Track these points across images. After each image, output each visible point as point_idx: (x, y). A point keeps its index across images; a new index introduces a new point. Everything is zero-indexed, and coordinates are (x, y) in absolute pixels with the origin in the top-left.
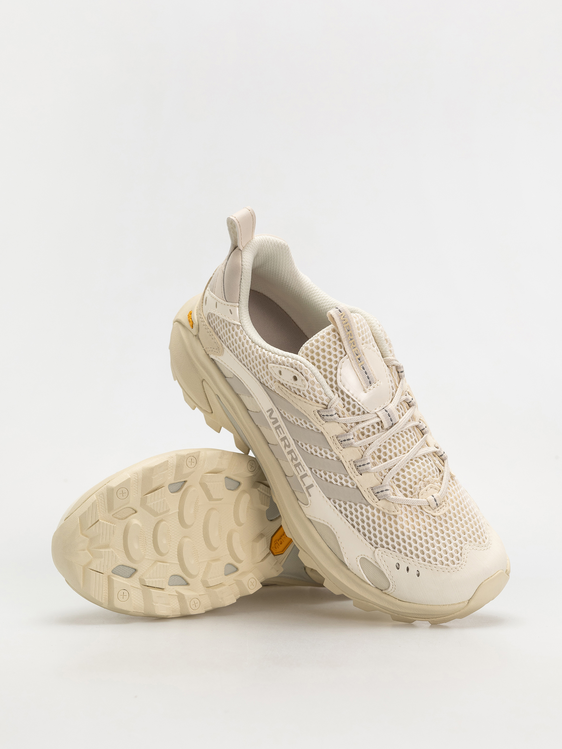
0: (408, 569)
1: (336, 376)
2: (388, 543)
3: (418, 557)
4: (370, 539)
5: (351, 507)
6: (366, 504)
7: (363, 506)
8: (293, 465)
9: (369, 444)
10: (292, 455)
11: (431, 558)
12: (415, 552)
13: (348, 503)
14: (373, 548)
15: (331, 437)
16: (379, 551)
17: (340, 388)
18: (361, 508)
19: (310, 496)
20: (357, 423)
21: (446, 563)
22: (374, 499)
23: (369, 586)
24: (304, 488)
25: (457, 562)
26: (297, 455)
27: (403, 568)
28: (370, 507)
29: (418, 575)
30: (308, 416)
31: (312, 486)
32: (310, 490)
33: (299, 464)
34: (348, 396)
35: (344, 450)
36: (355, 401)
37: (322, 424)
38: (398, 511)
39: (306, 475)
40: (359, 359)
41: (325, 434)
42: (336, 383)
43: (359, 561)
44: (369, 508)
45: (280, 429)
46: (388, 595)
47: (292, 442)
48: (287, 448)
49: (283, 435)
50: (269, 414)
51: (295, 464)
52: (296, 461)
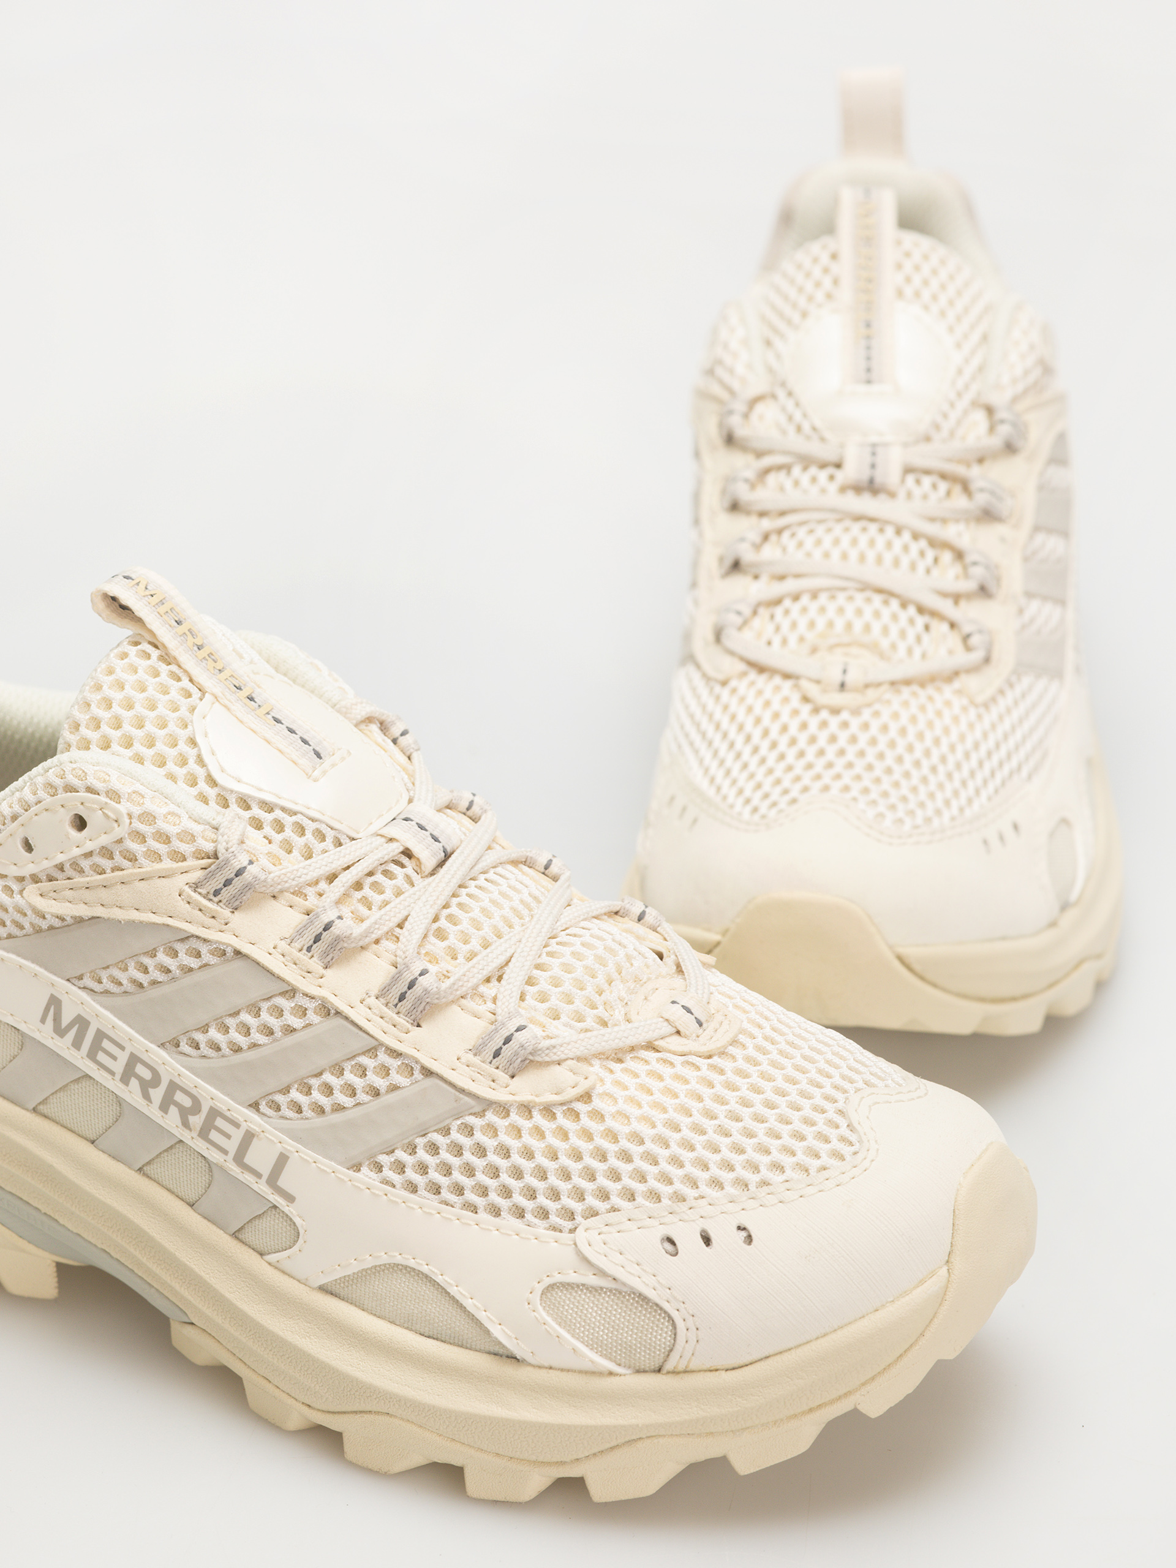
0: (707, 1241)
1: (200, 761)
2: (604, 1196)
3: (717, 1183)
4: (544, 1214)
5: (434, 1149)
6: (477, 1109)
7: (471, 1120)
8: (195, 1134)
9: (400, 926)
10: (177, 1104)
11: (762, 1168)
12: (702, 1176)
13: (420, 1142)
14: (565, 1236)
15: (272, 951)
16: (588, 1235)
17: (232, 791)
18: (469, 1131)
19: (290, 1198)
20: (332, 878)
21: (817, 1163)
22: (493, 1081)
23: (613, 1379)
24: (262, 1188)
25: (846, 1150)
26: (194, 1092)
27: (690, 1242)
28: (493, 1113)
29: (749, 1239)
30: (170, 921)
31: (282, 1160)
32: (282, 1182)
33: (214, 1113)
34: (269, 807)
35: (328, 973)
36: (295, 813)
37: (223, 921)
38: (586, 1078)
39: (249, 1137)
40: (251, 699)
41: (246, 949)
42: (212, 782)
43: (540, 1308)
44: (490, 1117)
45: (106, 1044)
46: (685, 1372)
47: (160, 1057)
48: (152, 1092)
49: (123, 1058)
50: (52, 1022)
51: (199, 1129)
52: (198, 1116)
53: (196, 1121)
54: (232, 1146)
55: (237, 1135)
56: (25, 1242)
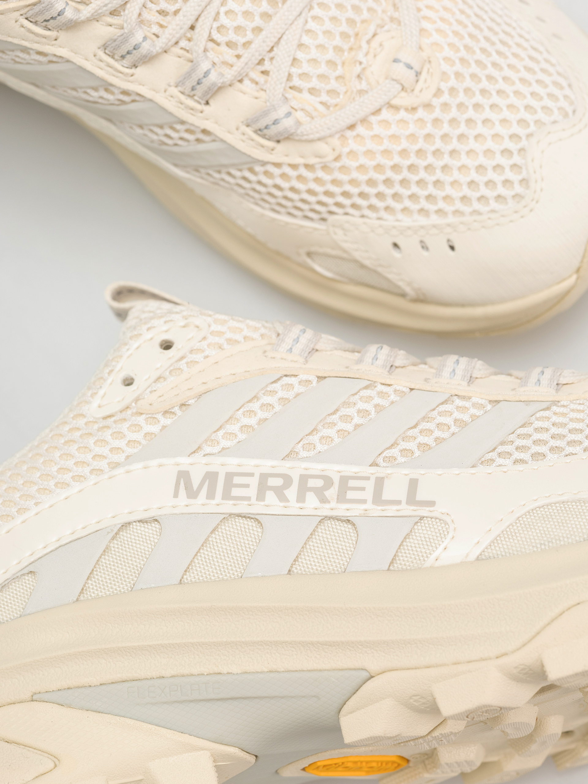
8: (334, 504)
24: (406, 510)
26: (323, 473)
32: (420, 498)
39: (380, 482)
45: (236, 480)
47: (285, 467)
48: (287, 492)
49: (254, 482)
50: (185, 491)
51: (336, 497)
52: (332, 488)
53: (332, 493)
54: (368, 494)
55: (370, 485)
56: (187, 736)
